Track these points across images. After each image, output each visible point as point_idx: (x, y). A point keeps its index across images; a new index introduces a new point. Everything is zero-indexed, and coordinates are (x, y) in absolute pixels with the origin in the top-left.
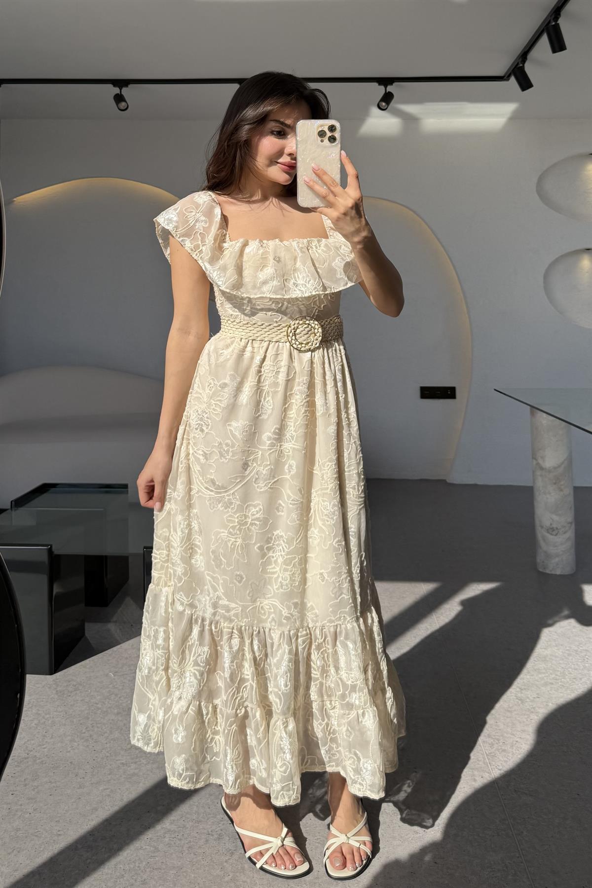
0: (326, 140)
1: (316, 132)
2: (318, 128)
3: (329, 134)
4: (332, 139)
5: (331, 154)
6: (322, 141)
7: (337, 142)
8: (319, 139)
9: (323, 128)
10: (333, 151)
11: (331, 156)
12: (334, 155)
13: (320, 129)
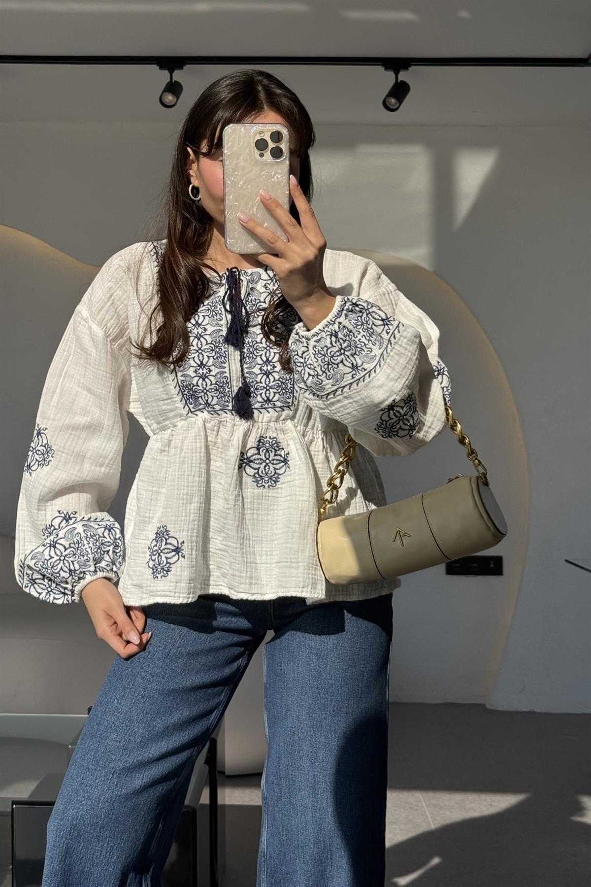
0: (268, 155)
1: (252, 140)
2: (256, 134)
3: (271, 145)
5: (275, 175)
6: (262, 155)
7: (284, 158)
8: (257, 152)
9: (262, 135)
10: (278, 171)
11: (275, 177)
12: (279, 176)
13: (258, 137)
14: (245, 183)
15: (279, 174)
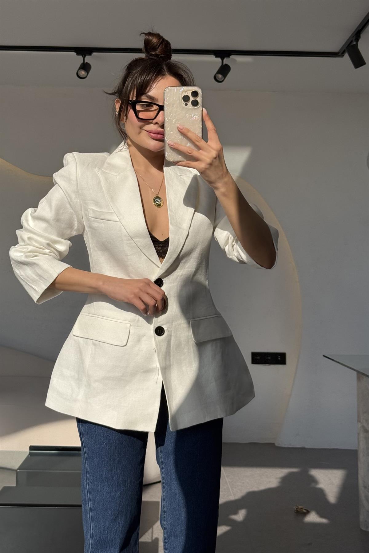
0: (190, 104)
1: (181, 96)
3: (192, 99)
4: (195, 103)
5: (194, 116)
6: (186, 105)
7: (199, 106)
8: (184, 103)
9: (186, 93)
10: (196, 114)
11: (194, 117)
12: (197, 117)
13: (184, 94)
14: (177, 120)
15: (197, 116)
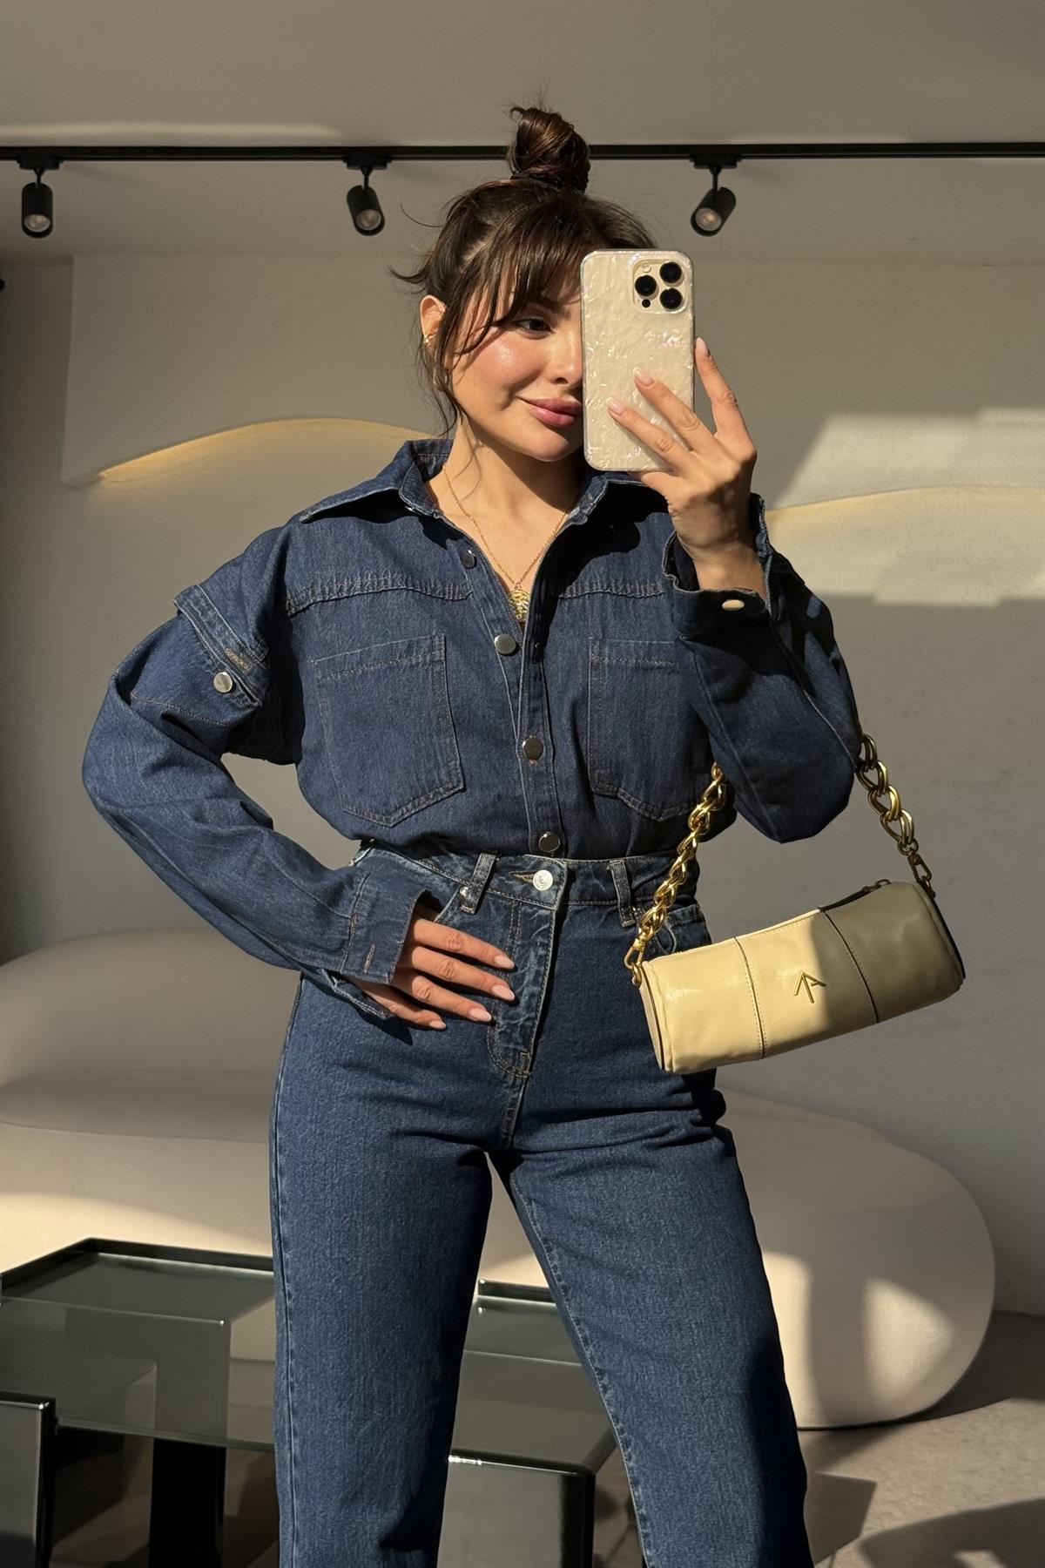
0: (656, 302)
1: (630, 278)
2: (636, 267)
3: (662, 286)
4: (672, 300)
5: (668, 338)
6: (646, 304)
7: (684, 308)
8: (639, 299)
9: (647, 269)
10: (675, 330)
11: (669, 341)
12: (676, 340)
13: (641, 273)
14: (618, 349)
15: (677, 336)
